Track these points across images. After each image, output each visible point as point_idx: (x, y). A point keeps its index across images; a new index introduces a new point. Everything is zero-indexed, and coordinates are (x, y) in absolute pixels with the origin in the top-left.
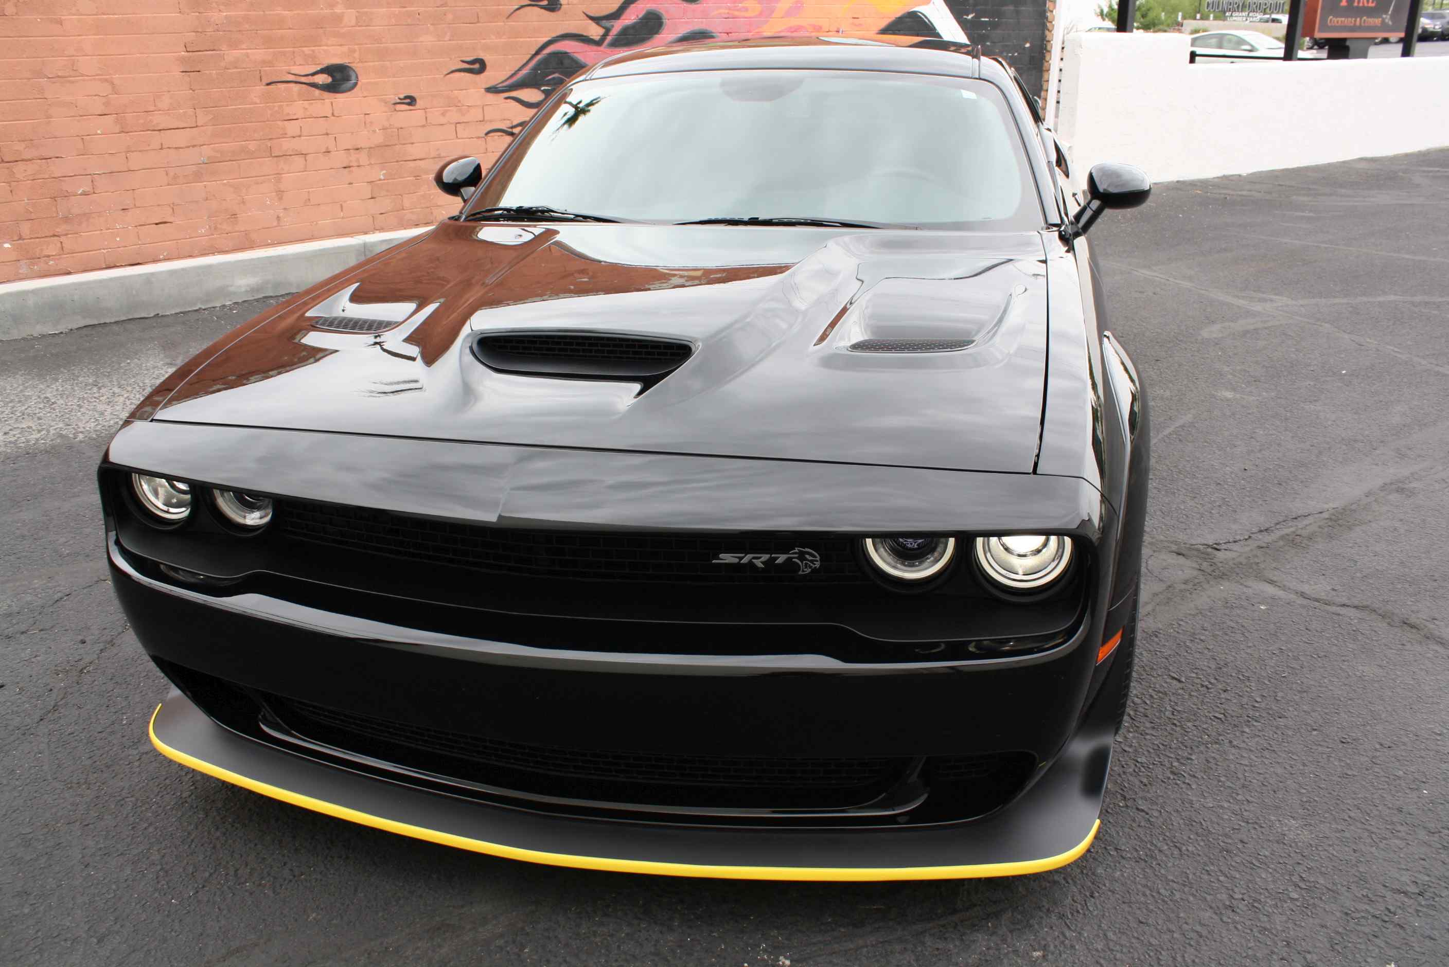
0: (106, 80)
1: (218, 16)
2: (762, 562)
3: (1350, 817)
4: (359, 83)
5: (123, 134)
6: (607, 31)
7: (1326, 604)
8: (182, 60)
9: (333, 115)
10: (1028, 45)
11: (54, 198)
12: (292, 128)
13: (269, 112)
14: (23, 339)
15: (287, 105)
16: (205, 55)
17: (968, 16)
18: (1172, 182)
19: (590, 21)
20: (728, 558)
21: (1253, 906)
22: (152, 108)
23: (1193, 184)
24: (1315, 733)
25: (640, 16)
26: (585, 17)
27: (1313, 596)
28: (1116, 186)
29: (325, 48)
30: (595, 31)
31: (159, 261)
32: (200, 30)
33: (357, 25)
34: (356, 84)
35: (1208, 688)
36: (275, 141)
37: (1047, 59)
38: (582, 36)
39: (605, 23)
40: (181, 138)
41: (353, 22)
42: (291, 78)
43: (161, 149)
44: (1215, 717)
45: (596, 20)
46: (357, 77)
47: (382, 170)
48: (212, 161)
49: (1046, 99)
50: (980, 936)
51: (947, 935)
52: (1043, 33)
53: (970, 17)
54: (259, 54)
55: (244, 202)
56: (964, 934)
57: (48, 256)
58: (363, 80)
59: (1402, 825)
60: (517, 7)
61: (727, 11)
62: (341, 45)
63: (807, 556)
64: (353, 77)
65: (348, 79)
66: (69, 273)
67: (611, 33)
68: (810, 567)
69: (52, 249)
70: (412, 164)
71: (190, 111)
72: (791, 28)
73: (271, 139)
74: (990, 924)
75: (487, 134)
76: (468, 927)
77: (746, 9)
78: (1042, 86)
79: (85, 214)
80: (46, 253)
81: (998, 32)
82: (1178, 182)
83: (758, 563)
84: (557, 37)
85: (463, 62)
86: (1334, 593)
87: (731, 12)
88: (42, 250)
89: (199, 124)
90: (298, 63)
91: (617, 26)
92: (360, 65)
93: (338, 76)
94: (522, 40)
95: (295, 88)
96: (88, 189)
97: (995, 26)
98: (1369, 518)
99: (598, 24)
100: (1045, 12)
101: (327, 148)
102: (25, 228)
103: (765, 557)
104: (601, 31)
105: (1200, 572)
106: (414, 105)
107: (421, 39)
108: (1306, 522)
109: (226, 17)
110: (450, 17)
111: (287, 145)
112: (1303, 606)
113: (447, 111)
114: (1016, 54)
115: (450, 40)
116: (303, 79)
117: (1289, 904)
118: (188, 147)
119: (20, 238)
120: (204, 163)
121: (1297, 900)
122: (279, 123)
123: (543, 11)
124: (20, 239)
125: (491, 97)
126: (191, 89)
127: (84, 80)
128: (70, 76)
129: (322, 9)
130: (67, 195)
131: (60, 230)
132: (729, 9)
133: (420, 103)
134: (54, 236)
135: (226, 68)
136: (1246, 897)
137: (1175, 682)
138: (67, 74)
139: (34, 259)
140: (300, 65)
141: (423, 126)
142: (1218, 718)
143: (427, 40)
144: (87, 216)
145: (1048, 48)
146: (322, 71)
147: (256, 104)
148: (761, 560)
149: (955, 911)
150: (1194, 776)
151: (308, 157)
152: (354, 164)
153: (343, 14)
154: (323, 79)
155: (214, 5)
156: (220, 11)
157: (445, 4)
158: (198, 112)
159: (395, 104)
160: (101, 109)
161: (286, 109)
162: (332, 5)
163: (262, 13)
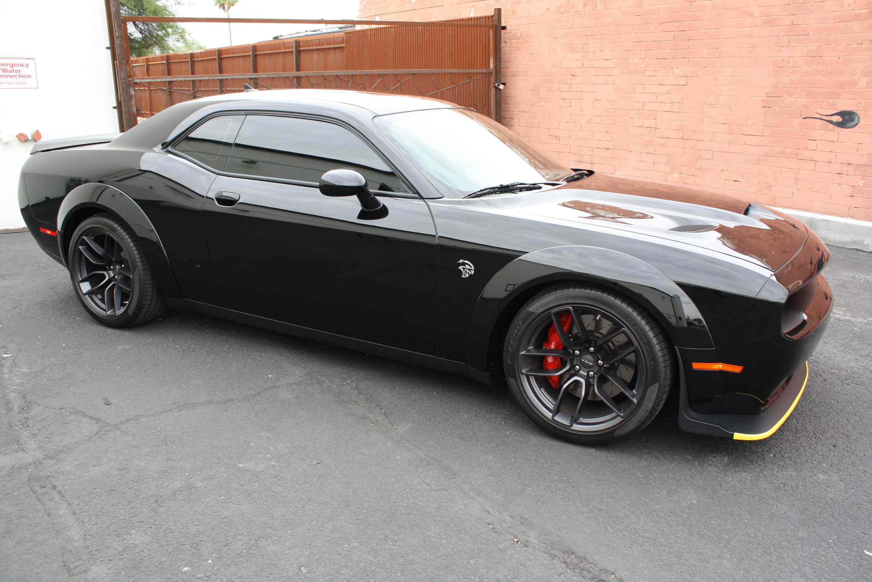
0: (728, 108)
1: (786, 79)
4: (859, 123)
5: (730, 134)
8: (764, 101)
9: (838, 141)
11: (697, 159)
12: (812, 145)
13: (801, 134)
15: (813, 131)
16: (775, 99)
22: (745, 124)
29: (842, 100)
32: (775, 86)
34: (857, 124)
40: (755, 140)
41: (865, 86)
42: (817, 116)
43: (744, 144)
47: (863, 180)
48: (766, 155)
54: (803, 101)
55: (777, 180)
57: (689, 184)
58: (862, 122)
62: (853, 100)
64: (856, 120)
65: (852, 120)
69: (691, 181)
71: (761, 127)
73: (799, 149)
79: (707, 169)
80: (689, 182)
89: (764, 134)
90: (823, 108)
92: (862, 112)
93: (847, 118)
95: (820, 122)
96: (710, 157)
102: (684, 169)
109: (790, 80)
111: (807, 154)
116: (825, 118)
118: (756, 146)
119: (681, 173)
120: (762, 155)
122: (805, 140)
126: (765, 116)
127: (720, 107)
128: (715, 105)
129: (846, 77)
130: (702, 159)
131: (696, 173)
134: (693, 175)
140: (825, 109)
146: (837, 114)
147: (795, 128)
151: (818, 163)
152: (845, 172)
153: (859, 79)
154: (838, 119)
155: (786, 73)
156: (788, 76)
158: (765, 128)
160: (724, 121)
161: (811, 134)
162: (853, 75)
163: (809, 78)
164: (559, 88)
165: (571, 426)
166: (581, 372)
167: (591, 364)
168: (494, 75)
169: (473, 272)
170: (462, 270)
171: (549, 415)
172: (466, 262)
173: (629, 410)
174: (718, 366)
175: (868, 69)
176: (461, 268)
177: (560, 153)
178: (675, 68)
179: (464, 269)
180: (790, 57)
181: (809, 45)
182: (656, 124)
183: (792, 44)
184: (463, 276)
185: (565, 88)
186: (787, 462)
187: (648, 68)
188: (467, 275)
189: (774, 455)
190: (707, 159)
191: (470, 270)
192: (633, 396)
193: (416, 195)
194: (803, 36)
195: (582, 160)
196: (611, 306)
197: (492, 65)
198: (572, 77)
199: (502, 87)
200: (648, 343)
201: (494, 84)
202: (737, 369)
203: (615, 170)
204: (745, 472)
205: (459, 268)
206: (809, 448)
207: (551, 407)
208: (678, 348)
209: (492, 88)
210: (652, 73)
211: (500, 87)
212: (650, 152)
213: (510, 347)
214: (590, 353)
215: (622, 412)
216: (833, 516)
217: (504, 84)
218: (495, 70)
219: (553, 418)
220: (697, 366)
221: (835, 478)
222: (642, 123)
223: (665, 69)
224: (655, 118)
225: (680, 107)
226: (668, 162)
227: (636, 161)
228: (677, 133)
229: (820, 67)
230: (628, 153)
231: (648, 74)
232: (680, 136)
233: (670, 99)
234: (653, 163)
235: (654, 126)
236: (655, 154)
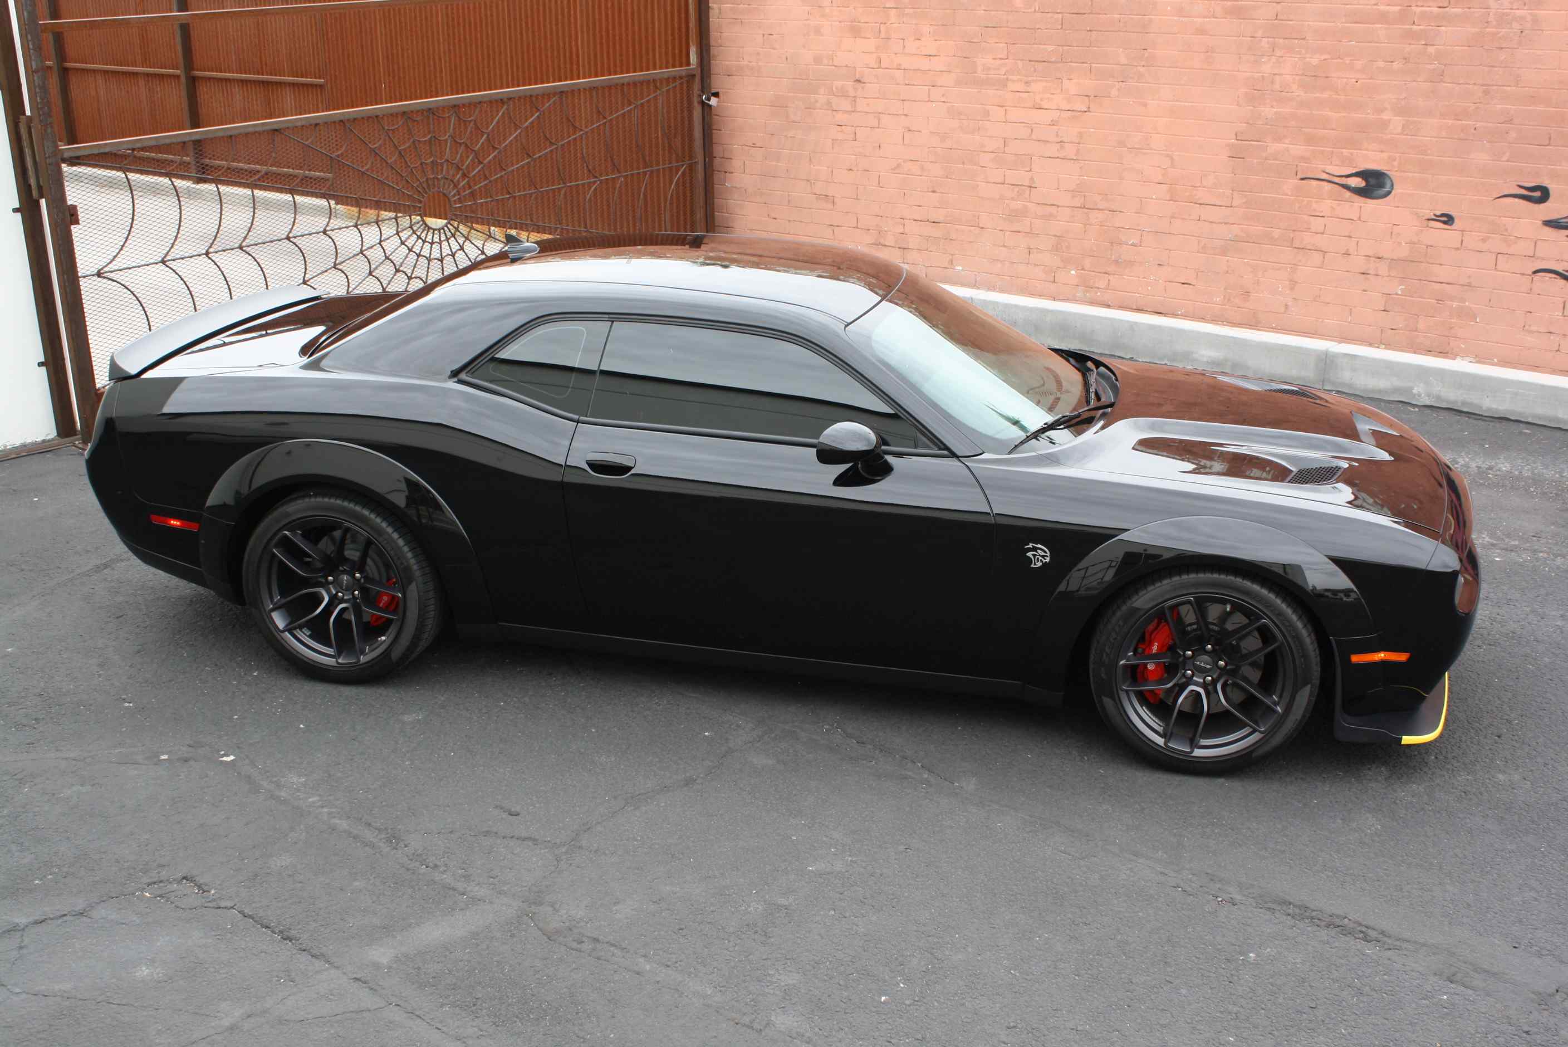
0: (1168, 156)
1: (1268, 111)
4: (1394, 192)
5: (1171, 202)
8: (1230, 147)
9: (1360, 219)
11: (1111, 244)
12: (1317, 224)
13: (1297, 205)
15: (1316, 202)
16: (1251, 145)
22: (1198, 184)
29: (1366, 152)
31: (1177, 316)
32: (1251, 122)
33: (1402, 133)
34: (1389, 193)
36: (1297, 233)
40: (1216, 214)
41: (1399, 129)
42: (1325, 176)
43: (1199, 220)
46: (1392, 185)
47: (1402, 285)
48: (1238, 240)
54: (1299, 149)
55: (1258, 283)
57: (1098, 288)
58: (1397, 190)
62: (1382, 152)
64: (1388, 186)
65: (1382, 186)
66: (1108, 306)
69: (1102, 283)
70: (1437, 286)
71: (1228, 192)
73: (1294, 231)
75: (1535, 272)
79: (1131, 261)
80: (1097, 285)
85: (1520, 187)
88: (1095, 283)
89: (1234, 204)
90: (1335, 163)
92: (1398, 174)
93: (1372, 181)
95: (1327, 186)
96: (1136, 241)
101: (1348, 250)
102: (1087, 262)
106: (1451, 225)
107: (1473, 156)
109: (1276, 113)
110: (1513, 135)
111: (1308, 239)
113: (1489, 238)
115: (1508, 161)
116: (1336, 180)
118: (1221, 223)
119: (1083, 269)
120: (1231, 240)
122: (1305, 216)
125: (1550, 233)
126: (1234, 173)
127: (1152, 153)
128: (1143, 149)
129: (1368, 114)
130: (1120, 243)
131: (1111, 269)
133: (1457, 222)
134: (1106, 273)
135: (1266, 159)
138: (1142, 147)
139: (1087, 288)
140: (1337, 165)
141: (1457, 249)
143: (1480, 157)
144: (1131, 263)
146: (1357, 174)
147: (1287, 195)
151: (1327, 255)
152: (1372, 272)
153: (1389, 121)
154: (1357, 182)
155: (1268, 101)
156: (1272, 107)
157: (1510, 121)
158: (1235, 194)
159: (1429, 220)
160: (1160, 178)
161: (1314, 205)
162: (1381, 111)
163: (1309, 112)
164: (829, 103)
165: (1192, 752)
166: (1195, 678)
167: (1208, 667)
168: (697, 79)
169: (1048, 560)
170: (1032, 557)
171: (1160, 741)
172: (1039, 546)
173: (1270, 723)
174: (1382, 655)
175: (1403, 103)
176: (1030, 554)
177: (836, 229)
178: (1065, 81)
179: (1034, 556)
180: (1275, 74)
181: (1308, 56)
182: (1032, 179)
183: (1278, 53)
184: (1033, 566)
185: (845, 105)
186: (1455, 765)
187: (1015, 78)
188: (1039, 564)
189: (1436, 758)
190: (1132, 245)
191: (1043, 557)
192: (1276, 704)
193: (946, 452)
194: (1296, 41)
195: (882, 241)
196: (1247, 593)
197: (693, 58)
198: (859, 86)
199: (714, 101)
200: (1297, 638)
201: (700, 96)
202: (1402, 657)
203: (951, 262)
204: (1414, 783)
205: (1028, 554)
206: (1472, 743)
207: (1160, 729)
208: (1335, 640)
209: (696, 104)
210: (1020, 87)
211: (710, 103)
212: (1021, 230)
213: (1104, 655)
214: (1206, 652)
215: (1261, 725)
216: (1533, 822)
217: (716, 95)
218: (699, 72)
219: (1165, 744)
220: (1355, 659)
221: (1517, 777)
222: (1004, 176)
223: (1046, 81)
224: (1028, 169)
225: (1078, 151)
226: (1056, 249)
227: (994, 245)
228: (1073, 197)
229: (1325, 95)
230: (977, 231)
231: (1012, 86)
232: (1078, 202)
233: (1057, 135)
234: (1027, 251)
235: (1027, 183)
236: (1030, 234)
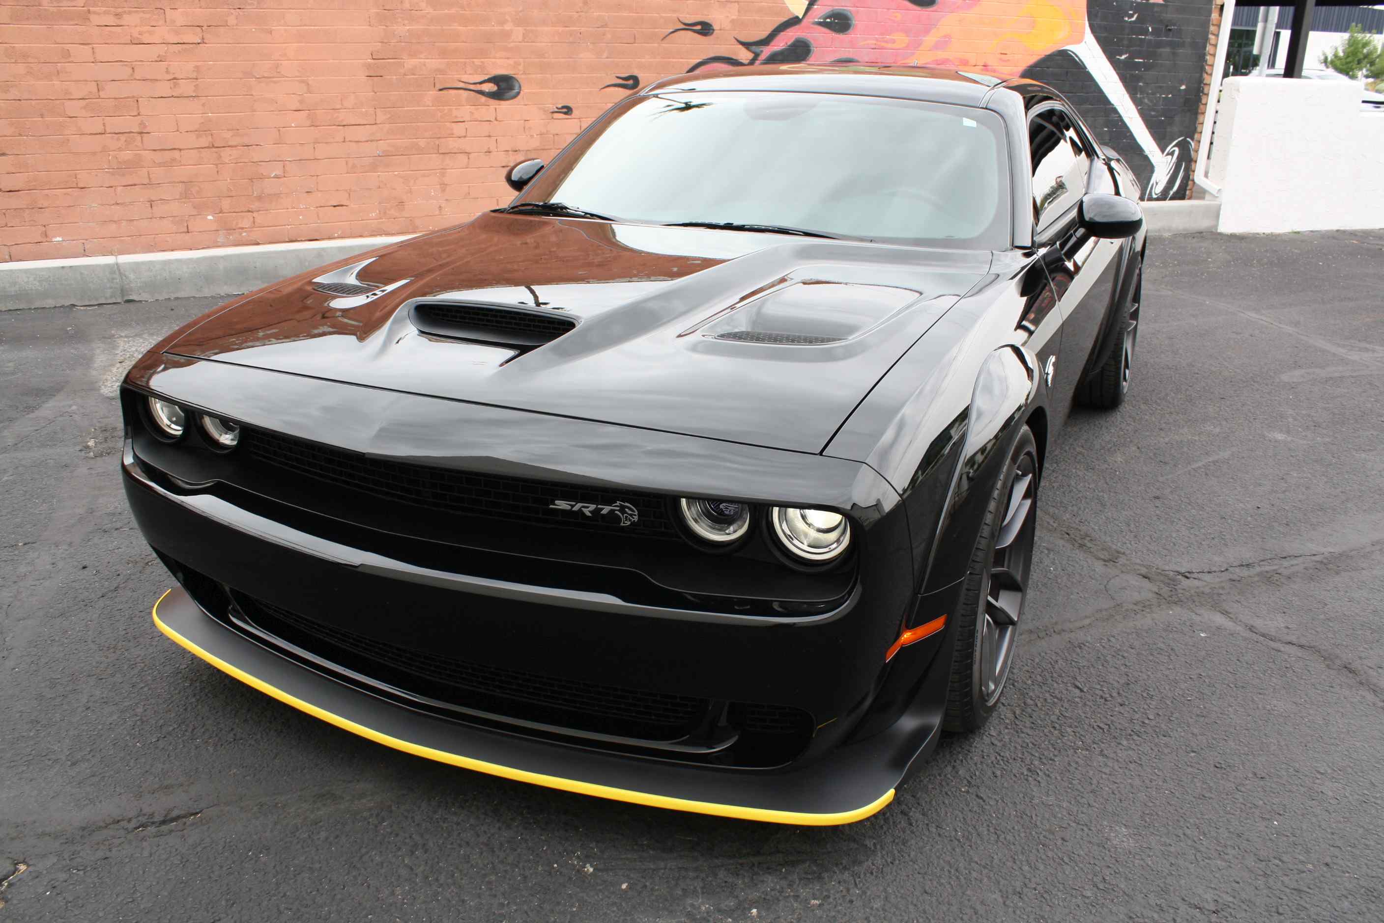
0: (302, 82)
1: (402, 29)
2: (590, 512)
3: (1184, 834)
4: (522, 93)
5: (312, 128)
6: (757, 56)
7: (1271, 640)
8: (368, 67)
9: (496, 119)
10: (1183, 87)
11: (251, 180)
12: (459, 129)
13: (440, 114)
14: (212, 297)
15: (456, 109)
16: (388, 62)
17: (1121, 56)
18: (1332, 231)
19: (741, 46)
20: (562, 505)
21: (1042, 896)
22: (338, 106)
23: (1353, 234)
24: (1193, 754)
25: (789, 43)
26: (736, 42)
27: (1262, 630)
28: (1105, 216)
29: (494, 60)
30: (744, 55)
31: (334, 238)
32: (385, 41)
33: (523, 41)
34: (518, 93)
35: (1106, 700)
36: (443, 140)
37: (1204, 101)
38: (731, 59)
39: (753, 48)
40: (361, 133)
41: (520, 38)
42: (461, 85)
43: (344, 142)
44: (1098, 726)
45: (747, 45)
46: (520, 87)
48: (387, 154)
49: (1199, 142)
50: (770, 878)
51: (741, 872)
52: (1201, 76)
53: (1123, 57)
54: (434, 63)
55: (411, 192)
56: (757, 874)
57: (242, 228)
58: (525, 90)
59: (1234, 848)
60: (671, 30)
61: (874, 42)
62: (508, 58)
63: (627, 510)
64: (517, 87)
65: (511, 88)
66: (258, 244)
67: (760, 58)
68: (630, 520)
69: (246, 223)
71: (371, 110)
72: (937, 60)
73: (439, 138)
74: (784, 870)
76: (348, 798)
77: (894, 41)
78: (1196, 128)
79: (275, 194)
80: (240, 226)
81: (1152, 73)
82: (1338, 231)
83: (587, 512)
84: (708, 59)
85: (618, 77)
86: (1286, 631)
87: (879, 43)
88: (237, 224)
89: (378, 122)
90: (468, 73)
91: (766, 51)
92: (523, 76)
93: (503, 85)
94: (674, 60)
95: (465, 94)
96: (279, 172)
97: (1148, 67)
98: (1364, 565)
99: (748, 49)
100: (1204, 55)
101: (489, 149)
102: (226, 204)
103: (592, 507)
104: (750, 56)
105: (1155, 596)
106: (571, 114)
107: (581, 55)
108: (1294, 562)
109: (408, 30)
110: (609, 36)
111: (452, 144)
112: (1245, 639)
114: (1170, 96)
115: (607, 58)
116: (472, 87)
117: (1079, 900)
118: (367, 141)
120: (379, 156)
121: (1088, 898)
122: (448, 124)
123: (696, 35)
124: (220, 213)
126: (374, 91)
127: (285, 81)
128: (273, 77)
129: (494, 26)
130: (262, 178)
131: (255, 205)
132: (877, 40)
133: (576, 113)
134: (249, 211)
135: (405, 75)
136: (1039, 887)
137: (1077, 691)
138: (272, 75)
139: (230, 230)
140: (470, 74)
142: (1101, 728)
143: (586, 56)
144: (277, 196)
145: (1206, 91)
146: (489, 80)
147: (428, 106)
148: (589, 509)
149: (758, 853)
150: (1049, 776)
151: (471, 156)
153: (511, 30)
154: (490, 87)
155: (400, 20)
156: (404, 25)
157: (605, 26)
158: (378, 110)
159: (553, 112)
160: (297, 106)
161: (455, 113)
162: (502, 23)
163: (440, 27)
175: (521, 14)
178: (168, 11)
182: (142, 124)
187: (99, 11)
190: (273, 178)
203: (45, 234)
210: (110, 20)
212: (137, 182)
222: (104, 125)
223: (143, 12)
224: (136, 114)
225: (196, 86)
226: (186, 195)
227: (102, 205)
228: (198, 137)
229: (453, 11)
230: (76, 192)
231: (95, 20)
232: (204, 141)
233: (167, 72)
234: (148, 205)
235: (136, 129)
236: (149, 185)
